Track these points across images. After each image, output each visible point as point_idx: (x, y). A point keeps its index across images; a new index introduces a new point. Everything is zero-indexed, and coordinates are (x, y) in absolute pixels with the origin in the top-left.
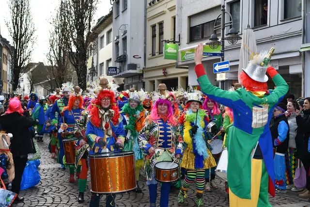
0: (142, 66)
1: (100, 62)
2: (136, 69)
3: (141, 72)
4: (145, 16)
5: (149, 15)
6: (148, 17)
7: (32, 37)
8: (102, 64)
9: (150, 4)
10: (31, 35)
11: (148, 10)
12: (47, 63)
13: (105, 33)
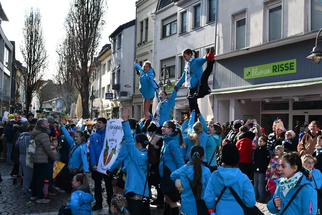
0: (132, 93)
1: (102, 86)
2: (126, 96)
3: (131, 98)
4: (135, 54)
5: (138, 53)
6: (137, 54)
7: (43, 63)
8: (104, 88)
9: (138, 45)
10: (43, 61)
11: (137, 49)
12: (56, 82)
13: (106, 61)
